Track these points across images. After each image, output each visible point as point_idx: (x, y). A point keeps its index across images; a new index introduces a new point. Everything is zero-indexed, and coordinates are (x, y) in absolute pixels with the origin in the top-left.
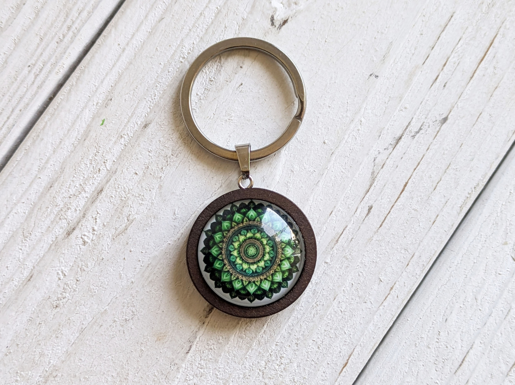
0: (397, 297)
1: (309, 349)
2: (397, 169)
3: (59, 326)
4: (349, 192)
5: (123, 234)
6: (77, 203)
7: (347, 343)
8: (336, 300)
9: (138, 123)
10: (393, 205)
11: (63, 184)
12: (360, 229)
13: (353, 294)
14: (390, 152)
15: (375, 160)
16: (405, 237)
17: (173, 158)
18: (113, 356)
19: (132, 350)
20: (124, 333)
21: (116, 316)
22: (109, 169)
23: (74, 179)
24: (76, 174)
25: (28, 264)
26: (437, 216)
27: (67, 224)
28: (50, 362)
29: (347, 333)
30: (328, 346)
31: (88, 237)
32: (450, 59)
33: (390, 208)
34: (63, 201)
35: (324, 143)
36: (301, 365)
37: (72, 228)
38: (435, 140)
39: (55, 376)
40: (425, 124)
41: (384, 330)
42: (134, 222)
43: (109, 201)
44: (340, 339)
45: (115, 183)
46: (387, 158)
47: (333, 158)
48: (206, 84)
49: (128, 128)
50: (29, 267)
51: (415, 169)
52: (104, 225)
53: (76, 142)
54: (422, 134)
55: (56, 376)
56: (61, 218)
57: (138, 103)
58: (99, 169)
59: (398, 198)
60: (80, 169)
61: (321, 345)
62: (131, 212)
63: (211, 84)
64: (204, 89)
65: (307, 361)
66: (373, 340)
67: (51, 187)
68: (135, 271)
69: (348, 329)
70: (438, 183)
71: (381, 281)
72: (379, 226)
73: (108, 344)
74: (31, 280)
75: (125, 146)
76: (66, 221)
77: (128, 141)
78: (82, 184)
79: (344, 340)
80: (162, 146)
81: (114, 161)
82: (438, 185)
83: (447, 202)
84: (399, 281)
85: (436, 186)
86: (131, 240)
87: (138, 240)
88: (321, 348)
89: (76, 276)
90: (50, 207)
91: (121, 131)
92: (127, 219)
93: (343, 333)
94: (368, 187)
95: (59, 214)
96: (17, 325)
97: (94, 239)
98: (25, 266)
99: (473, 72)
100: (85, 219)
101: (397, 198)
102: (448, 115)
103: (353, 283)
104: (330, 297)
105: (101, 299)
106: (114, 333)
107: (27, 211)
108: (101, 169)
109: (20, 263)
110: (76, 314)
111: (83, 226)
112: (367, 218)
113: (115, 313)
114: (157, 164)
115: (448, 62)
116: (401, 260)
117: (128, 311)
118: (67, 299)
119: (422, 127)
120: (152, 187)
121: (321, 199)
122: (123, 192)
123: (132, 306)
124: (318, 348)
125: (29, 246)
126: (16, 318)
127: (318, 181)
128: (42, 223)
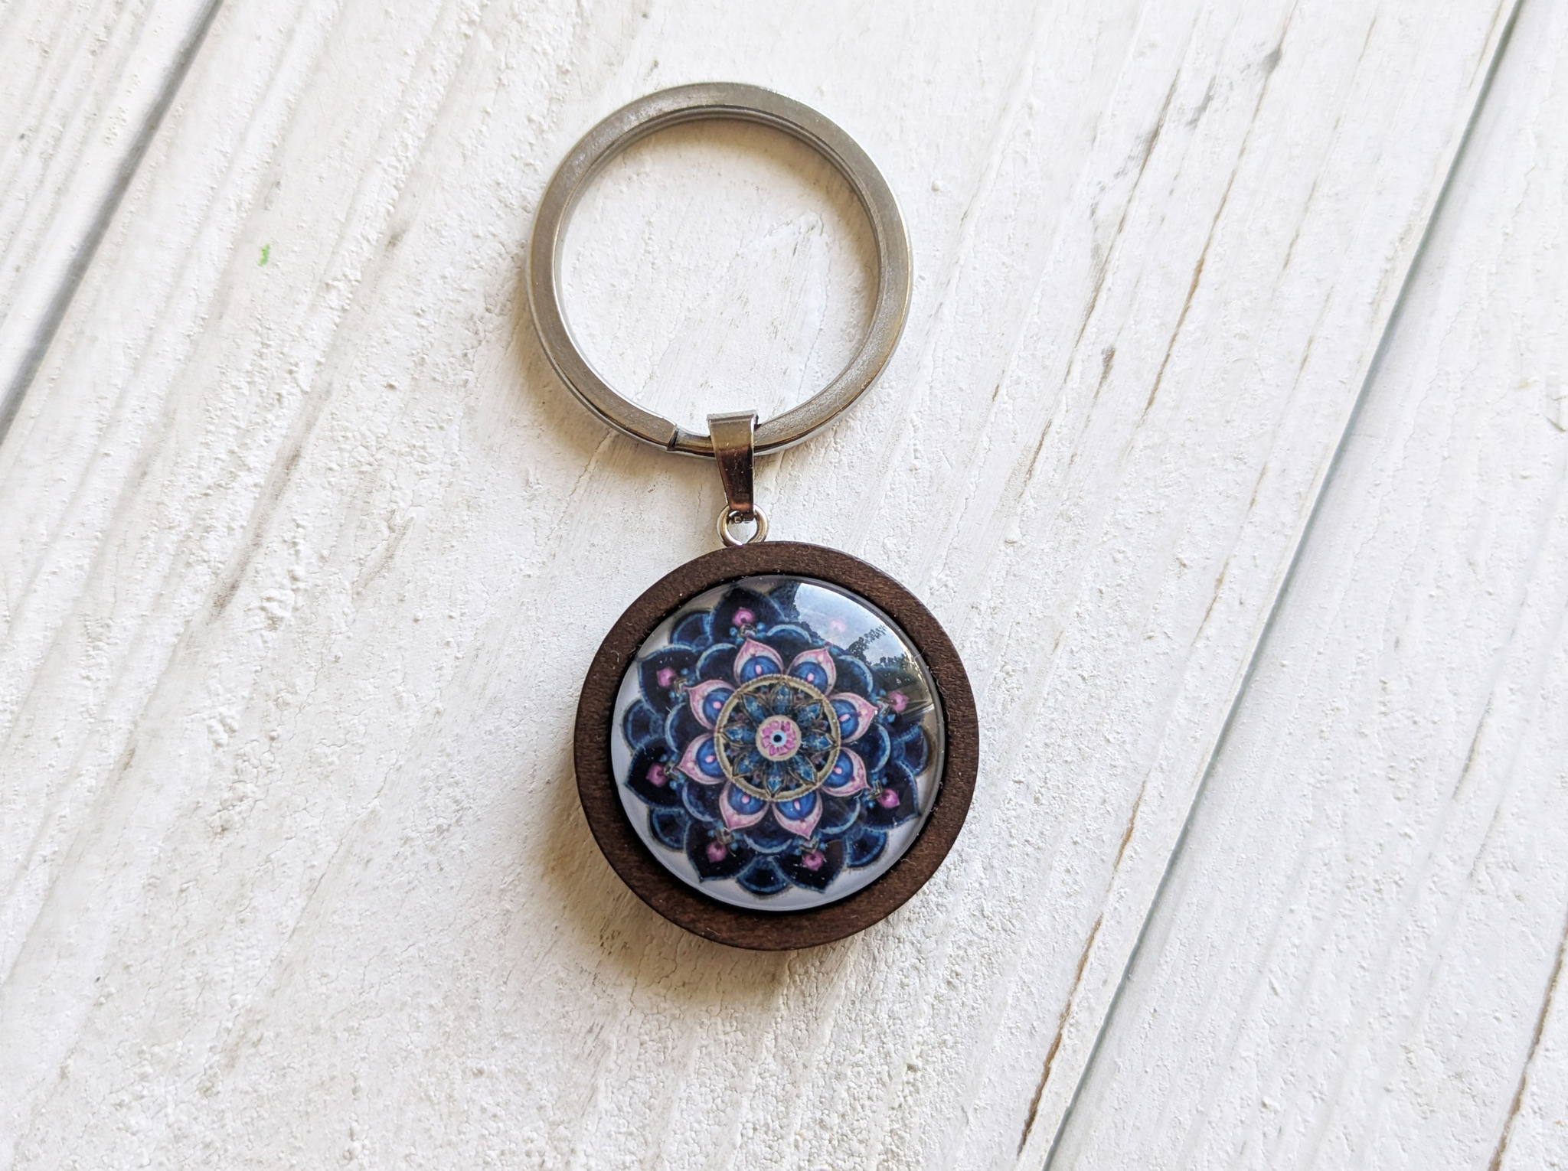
0: (1241, 603)
1: (1008, 809)
3: (243, 885)
4: (1036, 319)
5: (384, 572)
6: (231, 507)
7: (1119, 770)
8: (1061, 647)
9: (370, 237)
10: (1175, 335)
11: (179, 460)
12: (1091, 424)
13: (1108, 619)
14: (1135, 181)
15: (1093, 213)
16: (1228, 422)
17: (491, 318)
18: (422, 945)
19: (477, 917)
20: (442, 869)
21: (408, 824)
22: (308, 390)
23: (210, 437)
24: (211, 424)
25: (115, 718)
26: (1310, 342)
27: (213, 576)
28: (235, 1001)
29: (1112, 740)
30: (1066, 791)
31: (281, 602)
33: (1167, 343)
34: (189, 511)
36: (995, 863)
37: (228, 586)
39: (255, 1039)
40: (1217, 81)
41: (1221, 711)
42: (409, 533)
43: (327, 485)
44: (1095, 763)
45: (333, 427)
46: (1129, 201)
48: (550, 86)
49: (344, 256)
50: (121, 725)
51: (1217, 217)
52: (322, 557)
53: (196, 329)
54: (1216, 111)
55: (259, 1040)
56: (191, 561)
57: (361, 179)
58: (279, 394)
59: (1186, 310)
60: (221, 405)
61: (1042, 790)
62: (396, 502)
63: (566, 83)
64: (546, 102)
65: (1010, 846)
66: (1195, 746)
67: (144, 474)
68: (440, 676)
69: (1115, 728)
70: (1291, 245)
71: (1185, 565)
72: (1144, 405)
73: (398, 914)
74: (132, 763)
75: (344, 310)
76: (209, 567)
77: (350, 296)
78: (236, 449)
79: (1109, 762)
80: (454, 289)
81: (319, 364)
82: (1293, 250)
83: (1328, 296)
84: (1235, 556)
85: (1289, 255)
86: (410, 586)
87: (431, 582)
88: (1044, 802)
89: (268, 726)
90: (151, 535)
91: (325, 270)
92: (390, 528)
93: (1103, 743)
95: (183, 552)
96: (116, 909)
97: (299, 604)
98: (110, 724)
100: (262, 551)
101: (1180, 312)
102: (1280, 45)
103: (1103, 588)
104: (1042, 643)
105: (354, 780)
106: (412, 875)
107: (87, 561)
108: (284, 393)
109: (92, 720)
110: (287, 839)
111: (262, 573)
112: (1105, 388)
113: (402, 815)
114: (449, 345)
116: (1230, 492)
117: (442, 801)
118: (251, 801)
119: (1211, 93)
120: (446, 417)
121: (959, 359)
122: (360, 448)
123: (450, 785)
124: (1037, 800)
125: (111, 664)
126: (110, 887)
127: (938, 303)
128: (138, 587)
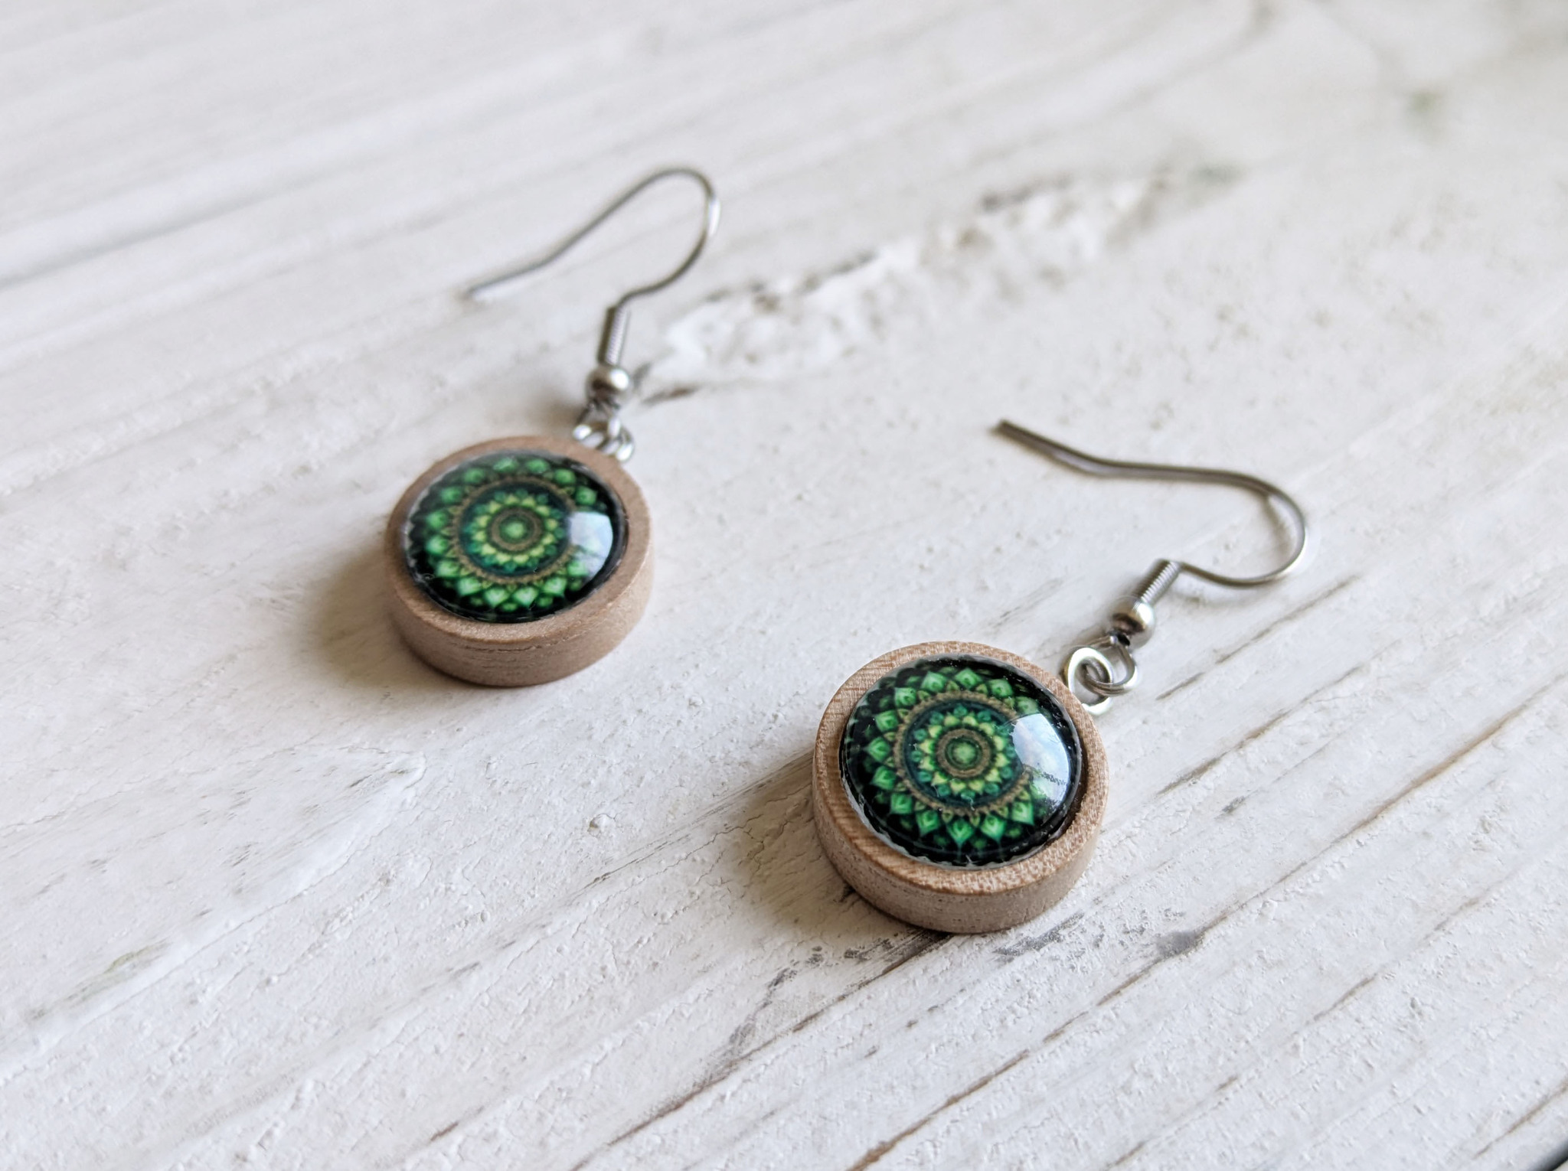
2: (867, 1066)
32: (1286, 722)
35: (593, 825)
38: (1107, 1009)
47: (597, 898)
94: (686, 1087)
99: (1381, 804)
115: (1276, 729)
